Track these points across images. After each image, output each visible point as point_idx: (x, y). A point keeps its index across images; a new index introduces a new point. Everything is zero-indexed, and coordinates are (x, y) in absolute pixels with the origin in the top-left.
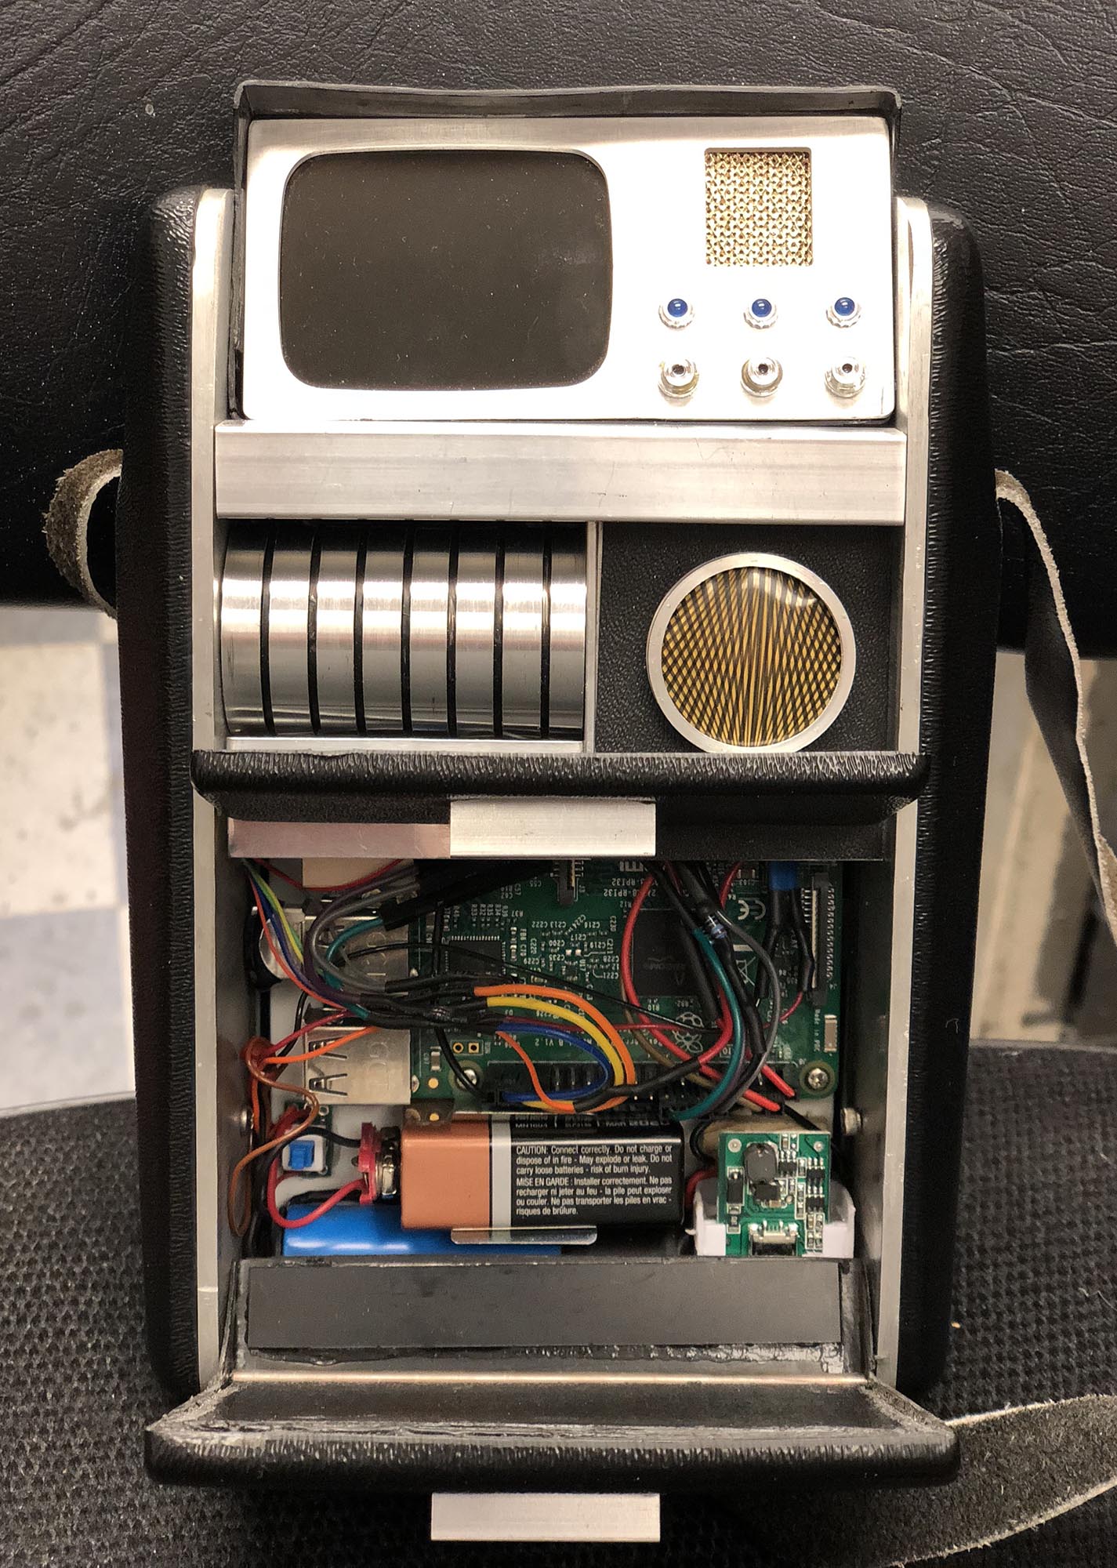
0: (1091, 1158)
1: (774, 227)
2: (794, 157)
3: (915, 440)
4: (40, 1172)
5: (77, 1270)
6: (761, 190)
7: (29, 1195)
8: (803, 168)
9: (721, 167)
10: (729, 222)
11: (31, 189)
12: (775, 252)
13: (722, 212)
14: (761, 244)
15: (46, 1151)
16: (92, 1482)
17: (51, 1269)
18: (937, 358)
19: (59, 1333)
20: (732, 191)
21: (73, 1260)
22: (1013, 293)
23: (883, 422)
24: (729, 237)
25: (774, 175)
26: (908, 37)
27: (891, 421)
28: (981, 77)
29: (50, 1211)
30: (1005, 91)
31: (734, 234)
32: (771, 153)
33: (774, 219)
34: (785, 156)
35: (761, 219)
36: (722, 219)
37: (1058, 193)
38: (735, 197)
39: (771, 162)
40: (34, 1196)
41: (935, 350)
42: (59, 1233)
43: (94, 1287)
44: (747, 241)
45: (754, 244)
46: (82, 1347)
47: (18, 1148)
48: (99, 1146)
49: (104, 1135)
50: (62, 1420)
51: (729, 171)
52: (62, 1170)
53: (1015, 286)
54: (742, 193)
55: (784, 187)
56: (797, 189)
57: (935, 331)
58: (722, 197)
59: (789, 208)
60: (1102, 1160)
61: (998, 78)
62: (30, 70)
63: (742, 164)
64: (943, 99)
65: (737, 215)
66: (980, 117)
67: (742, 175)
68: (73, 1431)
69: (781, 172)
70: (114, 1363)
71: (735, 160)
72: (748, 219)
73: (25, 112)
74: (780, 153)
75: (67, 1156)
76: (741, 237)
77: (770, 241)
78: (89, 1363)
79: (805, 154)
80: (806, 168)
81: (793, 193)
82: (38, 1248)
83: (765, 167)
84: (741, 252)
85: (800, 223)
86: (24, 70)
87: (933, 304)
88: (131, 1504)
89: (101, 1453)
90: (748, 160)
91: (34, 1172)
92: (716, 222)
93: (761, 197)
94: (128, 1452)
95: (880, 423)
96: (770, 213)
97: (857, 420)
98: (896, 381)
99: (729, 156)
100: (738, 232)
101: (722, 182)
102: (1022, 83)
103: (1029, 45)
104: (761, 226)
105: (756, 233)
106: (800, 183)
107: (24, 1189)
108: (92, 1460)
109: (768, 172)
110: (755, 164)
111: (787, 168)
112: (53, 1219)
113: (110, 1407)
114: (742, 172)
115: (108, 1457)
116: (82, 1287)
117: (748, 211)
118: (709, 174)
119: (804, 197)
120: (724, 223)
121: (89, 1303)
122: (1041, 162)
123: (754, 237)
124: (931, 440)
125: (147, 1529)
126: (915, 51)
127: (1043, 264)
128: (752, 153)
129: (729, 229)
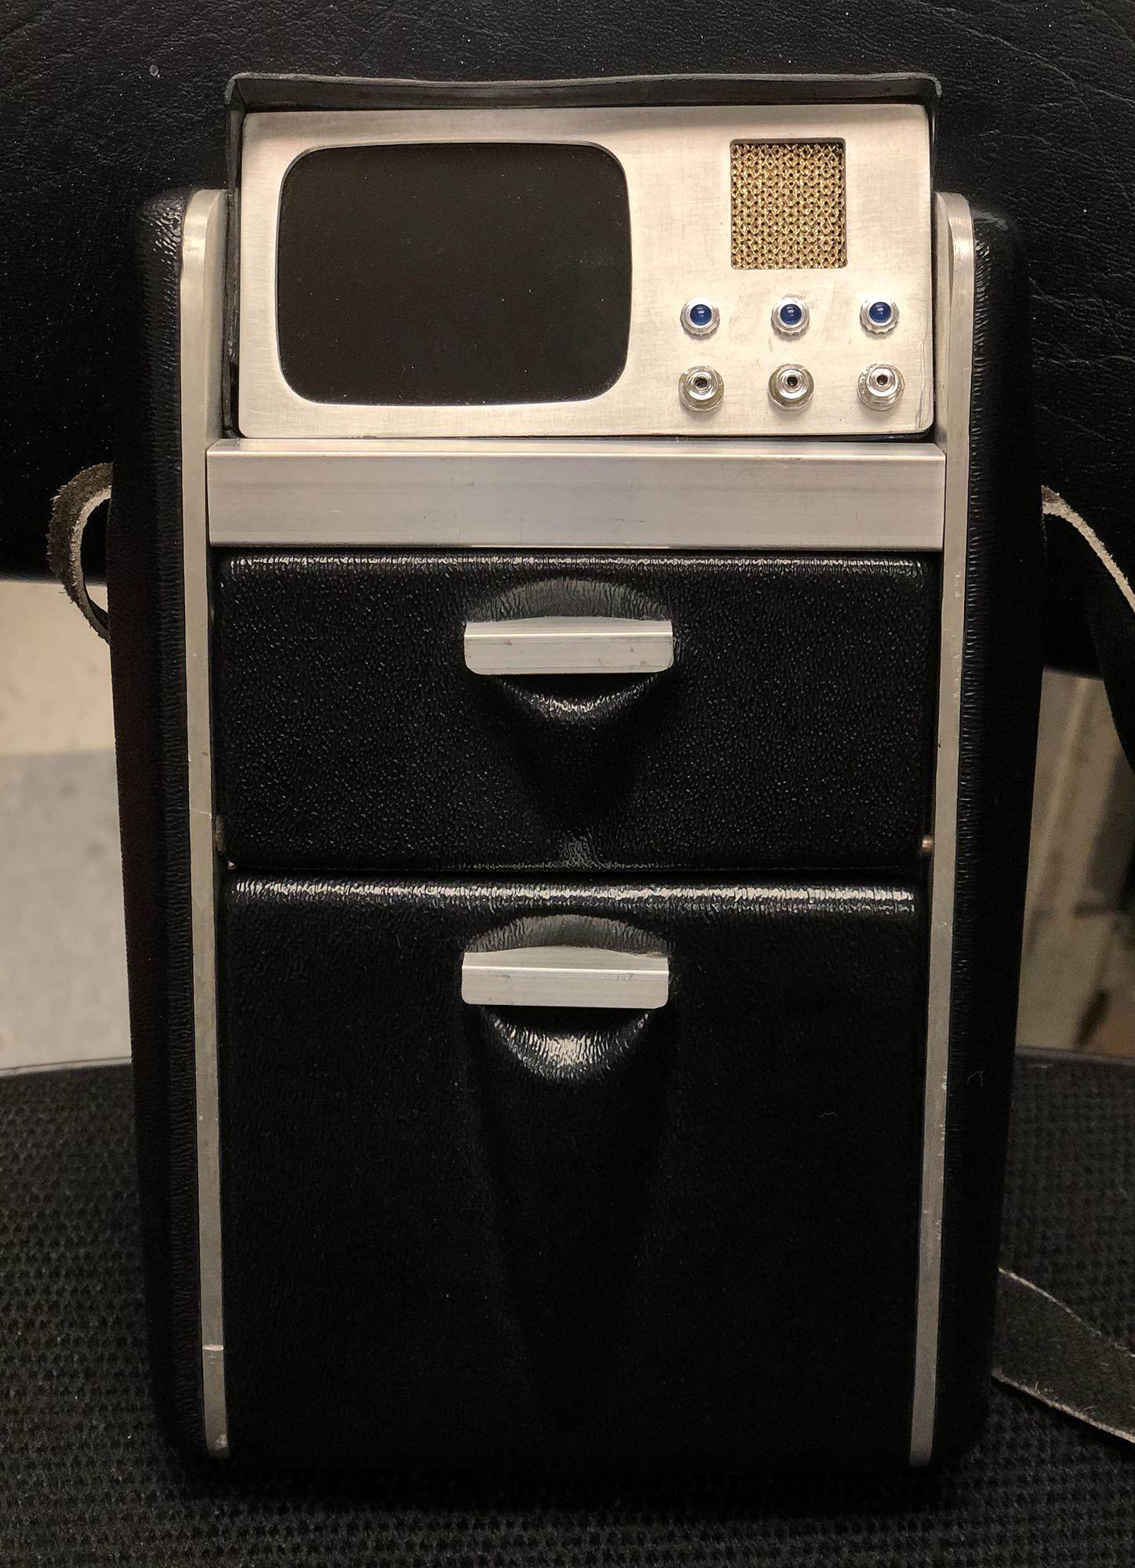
0: (1109, 1192)
1: (805, 224)
2: (827, 148)
3: (955, 460)
4: (29, 1146)
5: (54, 1256)
6: (791, 184)
7: (15, 1170)
8: (837, 159)
9: (749, 160)
10: (756, 219)
11: (27, 153)
12: (807, 251)
13: (749, 208)
14: (791, 243)
15: (38, 1122)
16: (46, 1490)
17: (27, 1254)
18: (979, 370)
19: (29, 1324)
20: (760, 186)
21: (50, 1245)
22: (1069, 298)
23: (922, 436)
24: (756, 235)
25: (805, 167)
26: (970, 18)
27: (929, 436)
28: (1046, 65)
29: (34, 1190)
30: (1072, 82)
31: (763, 232)
32: (801, 143)
33: (805, 216)
34: (817, 147)
35: (791, 215)
36: (749, 216)
37: (1124, 193)
38: (763, 192)
39: (801, 153)
40: (20, 1172)
41: (976, 361)
42: (41, 1215)
43: (67, 1276)
44: (776, 239)
45: (784, 243)
46: (50, 1343)
47: (11, 1117)
48: (93, 1117)
49: (99, 1107)
50: (22, 1421)
51: (757, 163)
52: (51, 1145)
53: (1073, 291)
54: (770, 187)
55: (816, 181)
56: (829, 182)
57: (976, 343)
58: (749, 192)
59: (822, 203)
60: (1121, 1194)
61: (1065, 66)
62: (27, 26)
63: (770, 155)
64: (1004, 87)
65: (765, 212)
66: (1043, 108)
67: (770, 168)
68: (32, 1432)
69: (812, 164)
70: (81, 1361)
71: (763, 151)
72: (777, 215)
73: (21, 71)
74: (812, 143)
75: (59, 1129)
76: (770, 235)
77: (801, 239)
78: (56, 1360)
79: (840, 144)
80: (840, 159)
81: (826, 187)
82: (18, 1229)
83: (796, 158)
84: (770, 251)
85: (833, 220)
86: (20, 25)
87: (975, 312)
88: (81, 1518)
89: (57, 1460)
90: (777, 152)
91: (23, 1145)
92: (742, 219)
93: (791, 192)
94: (84, 1460)
95: (918, 437)
96: (801, 209)
97: (893, 435)
98: (935, 392)
99: (756, 147)
100: (766, 230)
101: (749, 175)
102: (1091, 74)
103: (1101, 31)
104: (791, 223)
105: (786, 231)
106: (833, 176)
107: (12, 1162)
108: (47, 1466)
109: (798, 164)
110: (784, 155)
111: (819, 159)
112: (36, 1198)
113: (72, 1409)
114: (770, 164)
115: (64, 1465)
116: (55, 1274)
117: (777, 207)
118: (735, 167)
119: (838, 191)
120: (751, 220)
121: (60, 1293)
122: (1107, 160)
123: (784, 235)
124: (972, 458)
125: (95, 1546)
126: (977, 33)
127: (1103, 269)
128: (782, 144)
129: (756, 227)
